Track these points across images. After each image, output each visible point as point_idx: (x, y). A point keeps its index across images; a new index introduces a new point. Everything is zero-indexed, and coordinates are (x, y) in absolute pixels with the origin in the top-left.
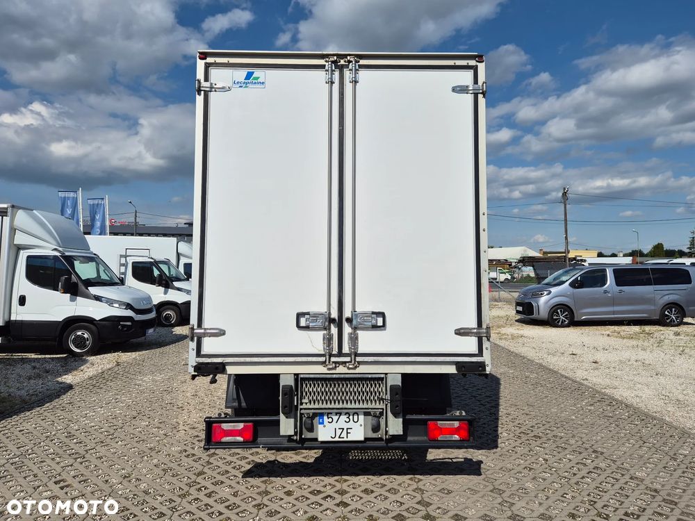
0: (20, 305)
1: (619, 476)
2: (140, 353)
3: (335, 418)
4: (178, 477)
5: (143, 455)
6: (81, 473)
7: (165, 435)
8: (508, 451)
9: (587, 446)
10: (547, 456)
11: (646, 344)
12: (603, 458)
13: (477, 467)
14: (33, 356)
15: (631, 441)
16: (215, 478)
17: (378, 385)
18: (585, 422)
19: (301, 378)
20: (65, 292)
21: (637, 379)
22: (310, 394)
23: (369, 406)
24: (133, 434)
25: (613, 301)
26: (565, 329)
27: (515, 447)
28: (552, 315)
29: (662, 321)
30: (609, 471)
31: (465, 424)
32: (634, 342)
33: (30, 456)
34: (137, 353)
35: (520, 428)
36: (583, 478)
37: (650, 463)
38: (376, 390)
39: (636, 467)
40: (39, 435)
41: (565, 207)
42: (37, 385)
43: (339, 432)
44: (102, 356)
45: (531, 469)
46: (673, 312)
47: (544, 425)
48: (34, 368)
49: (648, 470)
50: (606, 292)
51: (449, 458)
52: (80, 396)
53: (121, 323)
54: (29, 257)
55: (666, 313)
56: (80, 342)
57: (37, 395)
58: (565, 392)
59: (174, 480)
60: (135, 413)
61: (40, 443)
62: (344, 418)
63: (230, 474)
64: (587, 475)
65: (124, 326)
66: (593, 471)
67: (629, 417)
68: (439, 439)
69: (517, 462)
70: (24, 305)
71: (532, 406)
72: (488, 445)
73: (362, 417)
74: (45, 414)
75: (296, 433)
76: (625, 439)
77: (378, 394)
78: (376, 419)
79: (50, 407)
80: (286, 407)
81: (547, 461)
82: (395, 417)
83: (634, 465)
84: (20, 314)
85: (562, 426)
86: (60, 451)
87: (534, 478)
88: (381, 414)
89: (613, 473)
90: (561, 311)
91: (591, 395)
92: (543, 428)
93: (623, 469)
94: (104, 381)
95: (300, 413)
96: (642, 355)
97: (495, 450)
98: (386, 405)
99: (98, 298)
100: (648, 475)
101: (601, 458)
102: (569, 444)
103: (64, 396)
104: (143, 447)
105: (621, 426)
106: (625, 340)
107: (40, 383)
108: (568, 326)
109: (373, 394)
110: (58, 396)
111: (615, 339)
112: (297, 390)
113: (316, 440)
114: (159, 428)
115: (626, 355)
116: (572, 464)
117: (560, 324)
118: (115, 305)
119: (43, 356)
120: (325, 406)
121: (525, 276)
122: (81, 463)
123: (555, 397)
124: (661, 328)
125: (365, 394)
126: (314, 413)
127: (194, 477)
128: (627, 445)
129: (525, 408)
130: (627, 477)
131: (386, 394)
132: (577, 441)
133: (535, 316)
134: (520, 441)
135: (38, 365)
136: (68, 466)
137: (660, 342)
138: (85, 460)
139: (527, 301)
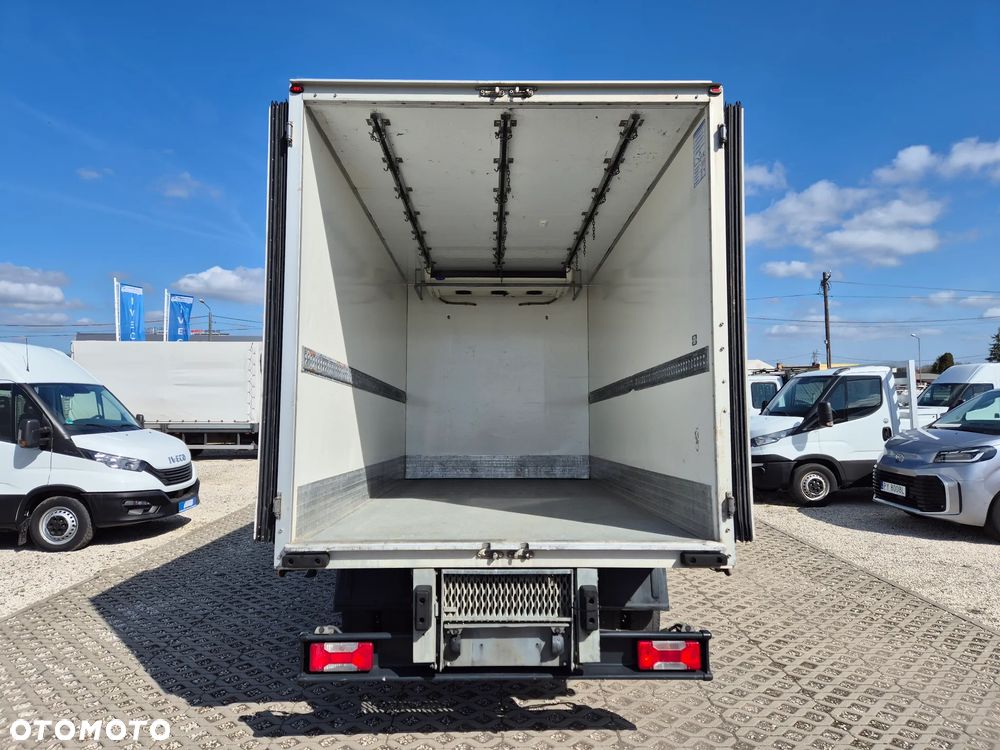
17: (561, 586)
19: (445, 575)
31: (694, 645)
38: (558, 592)
68: (655, 668)
75: (438, 660)
77: (561, 599)
80: (422, 620)
95: (444, 629)
109: (555, 599)
112: (439, 593)
120: (481, 617)
126: (464, 630)
131: (574, 600)
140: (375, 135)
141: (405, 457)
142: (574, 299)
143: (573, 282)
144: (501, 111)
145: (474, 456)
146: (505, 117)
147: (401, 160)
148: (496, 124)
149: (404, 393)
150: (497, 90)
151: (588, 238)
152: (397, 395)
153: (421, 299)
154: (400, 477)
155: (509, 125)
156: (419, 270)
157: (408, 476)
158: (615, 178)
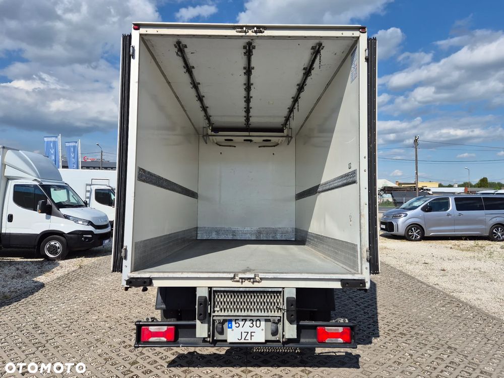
0: (9, 221)
1: (470, 370)
2: (99, 258)
3: (242, 323)
4: (115, 366)
5: (90, 345)
6: (39, 360)
7: (110, 328)
8: (380, 347)
9: (443, 342)
10: (412, 352)
11: (480, 255)
12: (456, 353)
13: (356, 360)
14: (18, 259)
15: (478, 338)
16: (145, 367)
17: (276, 297)
18: (440, 322)
19: (214, 291)
20: (42, 212)
21: (476, 284)
22: (221, 303)
23: (270, 314)
24: (85, 327)
25: (455, 222)
26: (417, 242)
27: (385, 343)
28: (408, 232)
29: (491, 237)
30: (462, 366)
31: (347, 329)
32: (472, 254)
33: (3, 345)
34: (96, 258)
35: (388, 325)
36: (442, 371)
37: (495, 359)
38: (275, 301)
39: (484, 362)
40: (12, 326)
41: (416, 151)
42: (18, 284)
43: (244, 335)
44: (69, 260)
45: (399, 363)
46: (500, 231)
47: (407, 323)
48: (18, 269)
49: (494, 365)
50: (448, 215)
51: (333, 352)
52: (48, 294)
53: (84, 236)
54: (15, 186)
55: (494, 231)
56: (53, 250)
57: (16, 292)
58: (422, 295)
59: (112, 368)
60: (88, 309)
61: (12, 333)
62: (248, 323)
63: (157, 364)
64: (445, 369)
65: (86, 238)
66: (449, 365)
67: (474, 317)
68: (326, 341)
69: (388, 356)
70: (11, 221)
71: (397, 307)
72: (364, 340)
73: (263, 323)
74: (20, 308)
75: (209, 336)
76: (473, 336)
77: (276, 304)
78: (274, 325)
79: (25, 302)
80: (201, 314)
81: (412, 355)
82: (291, 323)
83: (483, 360)
84: (8, 228)
85: (422, 324)
86: (26, 341)
87: (402, 372)
88: (279, 321)
89: (466, 367)
90: (414, 229)
91: (442, 297)
92: (407, 326)
93: (474, 363)
94: (69, 281)
95: (213, 319)
96: (478, 264)
97: (369, 345)
98: (283, 313)
99: (66, 217)
100: (495, 370)
101: (455, 353)
102: (428, 341)
103: (36, 293)
104: (91, 338)
105: (468, 325)
106: (464, 252)
107: (20, 282)
108: (420, 240)
109: (273, 304)
110: (32, 293)
111: (456, 251)
112: (210, 300)
113: (226, 341)
114: (105, 321)
115: (466, 264)
116: (433, 358)
117: (414, 238)
118: (80, 222)
119: (26, 260)
120: (233, 313)
121: (385, 201)
122: (42, 352)
123: (414, 299)
124: (490, 242)
125: (266, 304)
126: (224, 320)
127: (128, 366)
128: (475, 341)
129: (392, 309)
130: (478, 371)
131: (283, 305)
132: (435, 338)
133: (395, 232)
134: (389, 338)
135: (20, 267)
136: (31, 354)
137: (491, 253)
138: (45, 348)
139: (389, 221)
140: (179, 53)
141: (197, 228)
142: (288, 144)
143: (288, 135)
144: (247, 41)
145: (234, 228)
146: (249, 44)
147: (193, 67)
148: (245, 47)
149: (197, 194)
150: (244, 28)
151: (295, 111)
152: (193, 195)
153: (206, 143)
154: (194, 238)
155: (251, 49)
156: (205, 127)
157: (199, 238)
158: (309, 78)
